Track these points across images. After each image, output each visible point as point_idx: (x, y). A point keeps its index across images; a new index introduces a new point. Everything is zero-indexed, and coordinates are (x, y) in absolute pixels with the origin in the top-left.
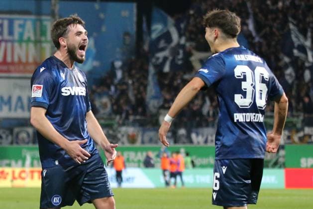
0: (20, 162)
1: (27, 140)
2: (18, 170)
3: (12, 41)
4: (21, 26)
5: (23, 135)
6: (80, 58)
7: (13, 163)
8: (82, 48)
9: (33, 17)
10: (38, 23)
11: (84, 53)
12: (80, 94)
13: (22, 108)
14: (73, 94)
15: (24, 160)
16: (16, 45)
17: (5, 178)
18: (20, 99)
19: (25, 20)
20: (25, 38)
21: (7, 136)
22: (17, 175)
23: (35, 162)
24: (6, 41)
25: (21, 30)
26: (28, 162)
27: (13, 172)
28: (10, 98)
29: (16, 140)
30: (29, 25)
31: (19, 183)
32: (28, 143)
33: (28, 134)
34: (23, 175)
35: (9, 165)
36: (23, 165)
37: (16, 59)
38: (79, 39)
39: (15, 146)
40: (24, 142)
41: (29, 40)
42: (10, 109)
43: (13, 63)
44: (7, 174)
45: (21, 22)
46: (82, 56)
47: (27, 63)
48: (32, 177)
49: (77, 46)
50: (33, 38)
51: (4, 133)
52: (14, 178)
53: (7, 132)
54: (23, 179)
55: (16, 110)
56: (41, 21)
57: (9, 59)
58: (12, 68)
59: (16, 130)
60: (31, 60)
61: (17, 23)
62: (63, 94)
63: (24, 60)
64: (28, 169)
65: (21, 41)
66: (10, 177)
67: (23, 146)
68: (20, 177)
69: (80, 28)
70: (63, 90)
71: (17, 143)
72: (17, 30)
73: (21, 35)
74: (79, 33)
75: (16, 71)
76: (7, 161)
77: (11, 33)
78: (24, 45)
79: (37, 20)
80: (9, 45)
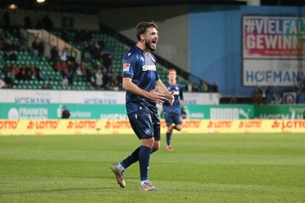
0: (288, 116)
1: (292, 101)
2: (286, 121)
3: (282, 35)
4: (288, 24)
5: (290, 98)
6: (153, 48)
7: (283, 116)
8: (154, 42)
9: (296, 18)
10: (300, 22)
11: (155, 45)
12: (153, 70)
13: (289, 79)
14: (149, 70)
15: (290, 114)
16: (285, 37)
17: (278, 127)
18: (287, 73)
19: (290, 20)
20: (291, 32)
21: (279, 99)
22: (285, 124)
23: (298, 116)
24: (278, 35)
25: (287, 27)
26: (293, 115)
27: (283, 123)
28: (280, 73)
29: (285, 101)
30: (293, 23)
31: (287, 129)
32: (293, 103)
33: (293, 97)
34: (290, 125)
35: (280, 118)
36: (290, 118)
37: (285, 47)
38: (153, 37)
39: (284, 105)
40: (290, 102)
41: (293, 34)
42: (281, 80)
43: (282, 49)
44: (279, 124)
45: (288, 22)
46: (154, 47)
47: (292, 49)
48: (296, 126)
49: (151, 41)
50: (296, 32)
51: (277, 96)
52: (283, 127)
53: (279, 96)
54: (290, 127)
55: (284, 80)
56: (301, 21)
57: (280, 47)
58: (282, 53)
59: (285, 94)
60: (295, 47)
61: (285, 23)
62: (143, 70)
63: (290, 47)
64: (293, 120)
65: (288, 34)
66: (281, 126)
67: (289, 105)
68: (288, 126)
69: (155, 30)
70: (143, 67)
71: (286, 103)
72: (285, 27)
73: (288, 30)
74: (153, 34)
75: (284, 55)
76: (279, 115)
77: (281, 29)
78: (290, 37)
79: (298, 20)
80: (280, 37)
